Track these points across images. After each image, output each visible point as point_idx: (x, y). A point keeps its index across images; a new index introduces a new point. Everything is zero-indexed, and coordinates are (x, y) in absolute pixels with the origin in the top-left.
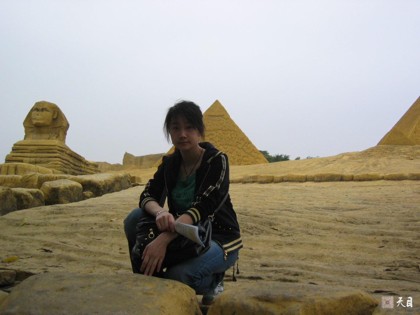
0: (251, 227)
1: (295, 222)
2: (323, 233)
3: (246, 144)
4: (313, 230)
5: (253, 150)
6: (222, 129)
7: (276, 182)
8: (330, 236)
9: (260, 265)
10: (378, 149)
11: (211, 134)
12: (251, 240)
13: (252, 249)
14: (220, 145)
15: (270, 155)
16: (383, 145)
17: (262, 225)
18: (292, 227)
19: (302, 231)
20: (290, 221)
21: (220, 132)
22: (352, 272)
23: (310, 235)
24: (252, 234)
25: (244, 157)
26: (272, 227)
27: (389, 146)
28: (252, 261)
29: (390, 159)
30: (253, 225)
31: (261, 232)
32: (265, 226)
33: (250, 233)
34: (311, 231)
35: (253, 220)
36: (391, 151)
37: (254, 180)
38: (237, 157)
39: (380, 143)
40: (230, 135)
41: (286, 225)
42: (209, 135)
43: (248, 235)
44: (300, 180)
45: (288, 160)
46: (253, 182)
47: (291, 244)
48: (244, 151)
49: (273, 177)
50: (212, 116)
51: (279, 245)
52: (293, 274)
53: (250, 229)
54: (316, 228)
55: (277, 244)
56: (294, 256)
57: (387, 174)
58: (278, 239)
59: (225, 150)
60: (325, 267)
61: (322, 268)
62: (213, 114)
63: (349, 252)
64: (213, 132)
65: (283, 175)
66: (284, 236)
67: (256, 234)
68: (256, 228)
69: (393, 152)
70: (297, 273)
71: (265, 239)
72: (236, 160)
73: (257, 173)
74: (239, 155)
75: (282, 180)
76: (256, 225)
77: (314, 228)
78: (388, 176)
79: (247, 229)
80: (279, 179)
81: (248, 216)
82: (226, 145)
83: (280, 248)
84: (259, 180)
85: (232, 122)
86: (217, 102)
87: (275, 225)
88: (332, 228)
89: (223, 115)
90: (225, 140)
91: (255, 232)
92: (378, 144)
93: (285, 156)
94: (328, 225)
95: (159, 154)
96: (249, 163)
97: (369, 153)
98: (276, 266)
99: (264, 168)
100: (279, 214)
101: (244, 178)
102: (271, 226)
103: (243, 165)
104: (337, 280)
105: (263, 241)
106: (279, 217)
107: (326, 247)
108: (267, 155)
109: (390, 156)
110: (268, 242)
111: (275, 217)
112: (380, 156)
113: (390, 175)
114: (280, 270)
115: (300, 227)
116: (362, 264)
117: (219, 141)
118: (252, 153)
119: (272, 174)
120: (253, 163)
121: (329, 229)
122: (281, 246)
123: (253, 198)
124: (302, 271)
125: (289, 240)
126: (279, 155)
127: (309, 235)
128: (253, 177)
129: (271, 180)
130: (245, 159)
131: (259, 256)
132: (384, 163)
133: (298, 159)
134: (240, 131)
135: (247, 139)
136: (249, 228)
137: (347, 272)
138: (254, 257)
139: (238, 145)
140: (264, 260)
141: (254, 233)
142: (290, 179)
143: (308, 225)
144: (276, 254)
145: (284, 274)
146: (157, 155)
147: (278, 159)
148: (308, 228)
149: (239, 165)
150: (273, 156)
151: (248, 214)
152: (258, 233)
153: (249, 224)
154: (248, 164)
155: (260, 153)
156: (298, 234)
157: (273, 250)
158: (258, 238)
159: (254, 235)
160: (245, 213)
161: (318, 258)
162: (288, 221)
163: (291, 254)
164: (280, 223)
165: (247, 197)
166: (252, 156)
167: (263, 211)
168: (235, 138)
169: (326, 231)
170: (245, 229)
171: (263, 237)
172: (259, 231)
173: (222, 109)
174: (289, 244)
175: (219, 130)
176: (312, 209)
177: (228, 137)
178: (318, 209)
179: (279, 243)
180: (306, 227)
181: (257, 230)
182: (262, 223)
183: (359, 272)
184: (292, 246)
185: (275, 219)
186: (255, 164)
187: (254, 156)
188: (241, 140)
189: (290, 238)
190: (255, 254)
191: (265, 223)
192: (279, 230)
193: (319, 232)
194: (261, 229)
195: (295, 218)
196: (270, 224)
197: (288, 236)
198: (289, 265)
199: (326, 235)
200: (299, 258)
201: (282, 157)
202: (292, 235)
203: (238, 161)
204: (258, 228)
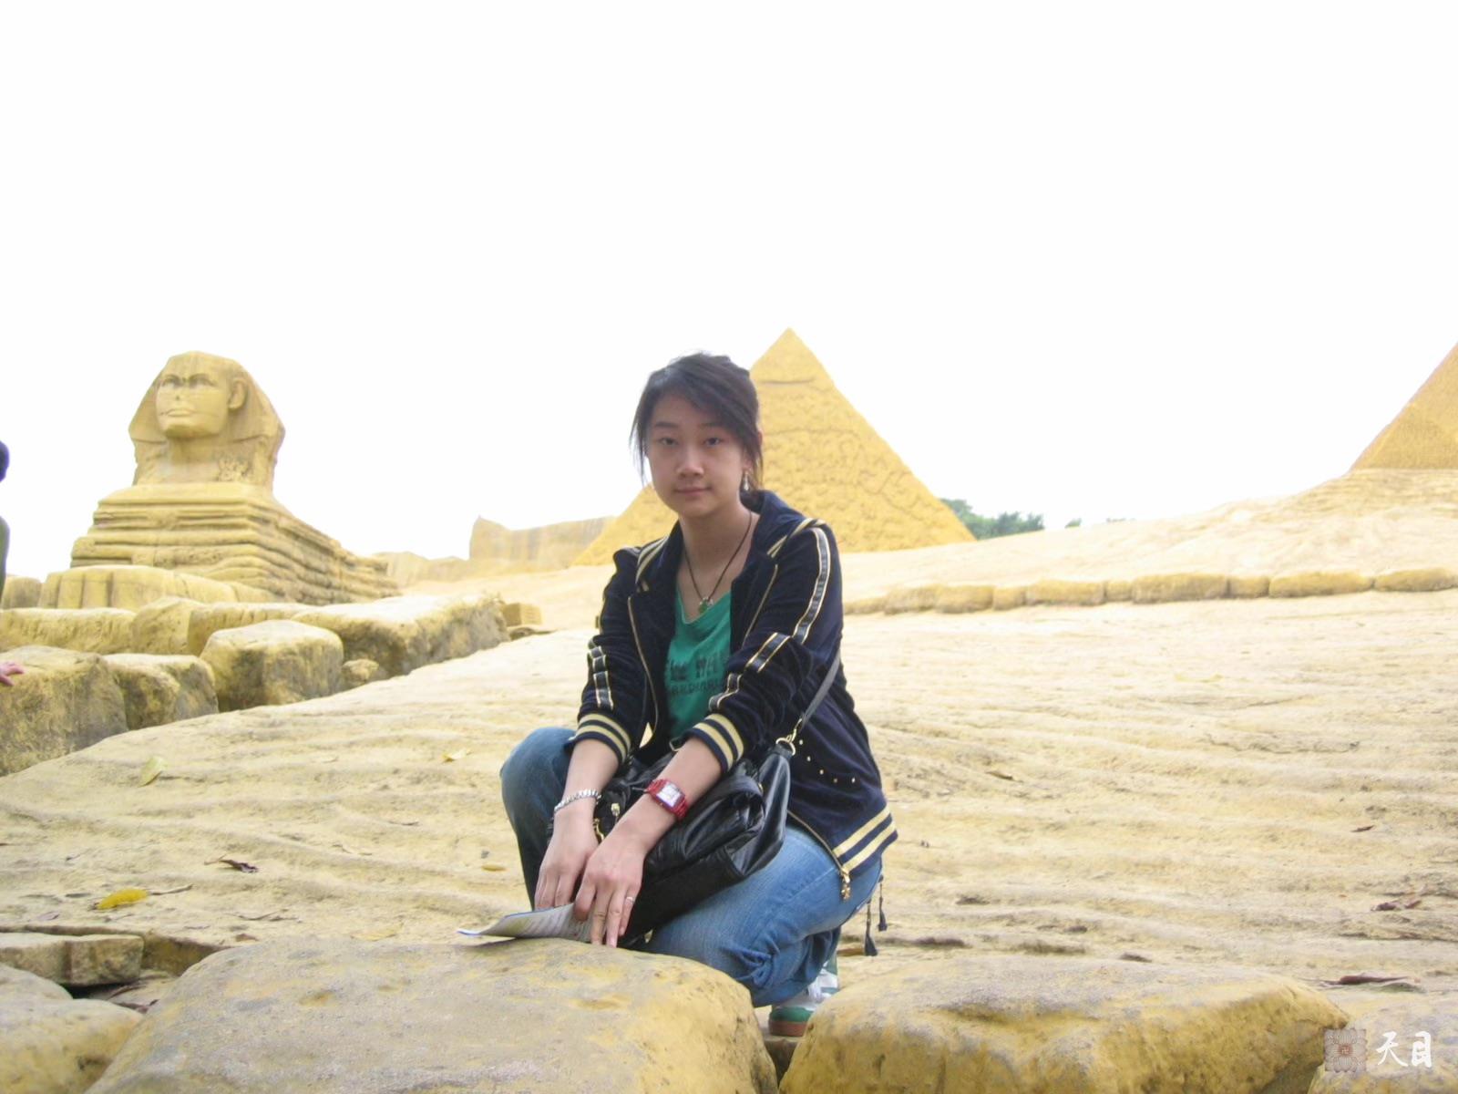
0: (923, 770)
1: (1070, 751)
2: (1165, 784)
3: (894, 478)
4: (1133, 778)
5: (918, 498)
6: (808, 429)
7: (1000, 608)
8: (1189, 797)
9: (957, 899)
10: (1352, 483)
11: (772, 447)
12: (923, 814)
13: (928, 846)
14: (803, 481)
15: (976, 512)
16: (1371, 471)
17: (960, 762)
18: (1061, 766)
19: (1096, 782)
20: (1052, 747)
21: (804, 437)
22: (1266, 916)
23: (1122, 794)
24: (927, 795)
25: (887, 521)
26: (994, 768)
27: (1392, 472)
28: (930, 885)
29: (1395, 517)
30: (929, 763)
31: (957, 786)
32: (969, 766)
33: (921, 791)
34: (1124, 779)
35: (928, 745)
36: (1398, 490)
37: (926, 602)
38: (863, 522)
39: (1361, 463)
40: (837, 448)
41: (1040, 760)
43: (914, 797)
44: (1084, 597)
45: (1041, 528)
46: (923, 609)
47: (1058, 827)
48: (889, 500)
49: (990, 591)
50: (774, 383)
51: (1018, 829)
52: (1067, 927)
53: (918, 776)
54: (1144, 768)
55: (1013, 827)
56: (1068, 867)
57: (1387, 572)
58: (1017, 808)
59: (822, 498)
60: (1176, 902)
61: (1163, 905)
62: (777, 376)
63: (1256, 850)
64: (778, 439)
65: (1024, 583)
66: (1036, 800)
67: (940, 795)
68: (938, 772)
69: (1406, 493)
70: (1082, 925)
71: (968, 809)
72: (861, 532)
73: (934, 577)
74: (872, 514)
75: (1021, 601)
77: (1133, 768)
78: (1390, 576)
79: (909, 777)
80: (1011, 599)
81: (910, 732)
82: (825, 481)
83: (1022, 840)
84: (942, 600)
85: (841, 401)
86: (789, 337)
87: (1003, 761)
88: (1195, 768)
89: (812, 380)
90: (821, 464)
91: (938, 788)
93: (1030, 516)
94: (1182, 757)
95: (593, 520)
96: (906, 541)
97: (1319, 498)
98: (1012, 901)
99: (958, 558)
100: (1016, 724)
101: (889, 596)
102: (989, 763)
103: (884, 550)
104: (1214, 945)
105: (965, 818)
106: (1016, 733)
107: (1177, 834)
108: (967, 513)
109: (1397, 508)
110: (980, 820)
111: (999, 733)
112: (1360, 509)
113: (1396, 573)
114: (1025, 914)
115: (1086, 766)
116: (1300, 889)
117: (798, 470)
118: (917, 509)
119: (988, 578)
121: (1188, 771)
122: (1028, 834)
123: (924, 668)
124: (1097, 916)
125: (1052, 811)
126: (1010, 512)
127: (1117, 795)
128: (922, 592)
129: (985, 602)
130: (891, 528)
131: (951, 870)
132: (1376, 531)
133: (1075, 524)
134: (871, 433)
135: (898, 461)
136: (914, 775)
137: (1249, 917)
138: (936, 873)
139: (866, 480)
140: (970, 882)
141: (932, 791)
142: (1048, 597)
143: (1114, 761)
144: (1009, 862)
145: (1039, 928)
146: (586, 522)
147: (1005, 526)
148: (1114, 768)
149: (872, 549)
150: (987, 516)
151: (909, 727)
152: (947, 791)
153: (916, 760)
154: (902, 547)
155: (942, 506)
156: (1081, 790)
157: (1000, 848)
158: (946, 808)
159: (934, 796)
160: (900, 722)
161: (1152, 870)
162: (1045, 747)
163: (1061, 858)
164: (1023, 756)
165: (904, 665)
166: (915, 517)
167: (962, 715)
168: (855, 458)
169: (1177, 777)
170: (902, 777)
171: (964, 803)
172: (951, 782)
173: (808, 358)
174: (1053, 825)
175: (797, 429)
176: (1126, 705)
177: (831, 456)
178: (1149, 704)
179: (1017, 823)
180: (1109, 766)
181: (942, 779)
182: (960, 756)
183: (1290, 916)
184: (1063, 833)
185: (1003, 740)
186: (926, 545)
187: (921, 519)
188: (875, 463)
189: (1056, 804)
190: (938, 862)
191: (968, 756)
192: (1015, 778)
193: (1151, 784)
194: (956, 774)
195: (1070, 738)
196: (986, 760)
197: (1049, 797)
198: (1055, 898)
199: (1175, 792)
200: (1088, 871)
201: (1021, 520)
202: (1059, 796)
203: (866, 537)
204: (945, 772)
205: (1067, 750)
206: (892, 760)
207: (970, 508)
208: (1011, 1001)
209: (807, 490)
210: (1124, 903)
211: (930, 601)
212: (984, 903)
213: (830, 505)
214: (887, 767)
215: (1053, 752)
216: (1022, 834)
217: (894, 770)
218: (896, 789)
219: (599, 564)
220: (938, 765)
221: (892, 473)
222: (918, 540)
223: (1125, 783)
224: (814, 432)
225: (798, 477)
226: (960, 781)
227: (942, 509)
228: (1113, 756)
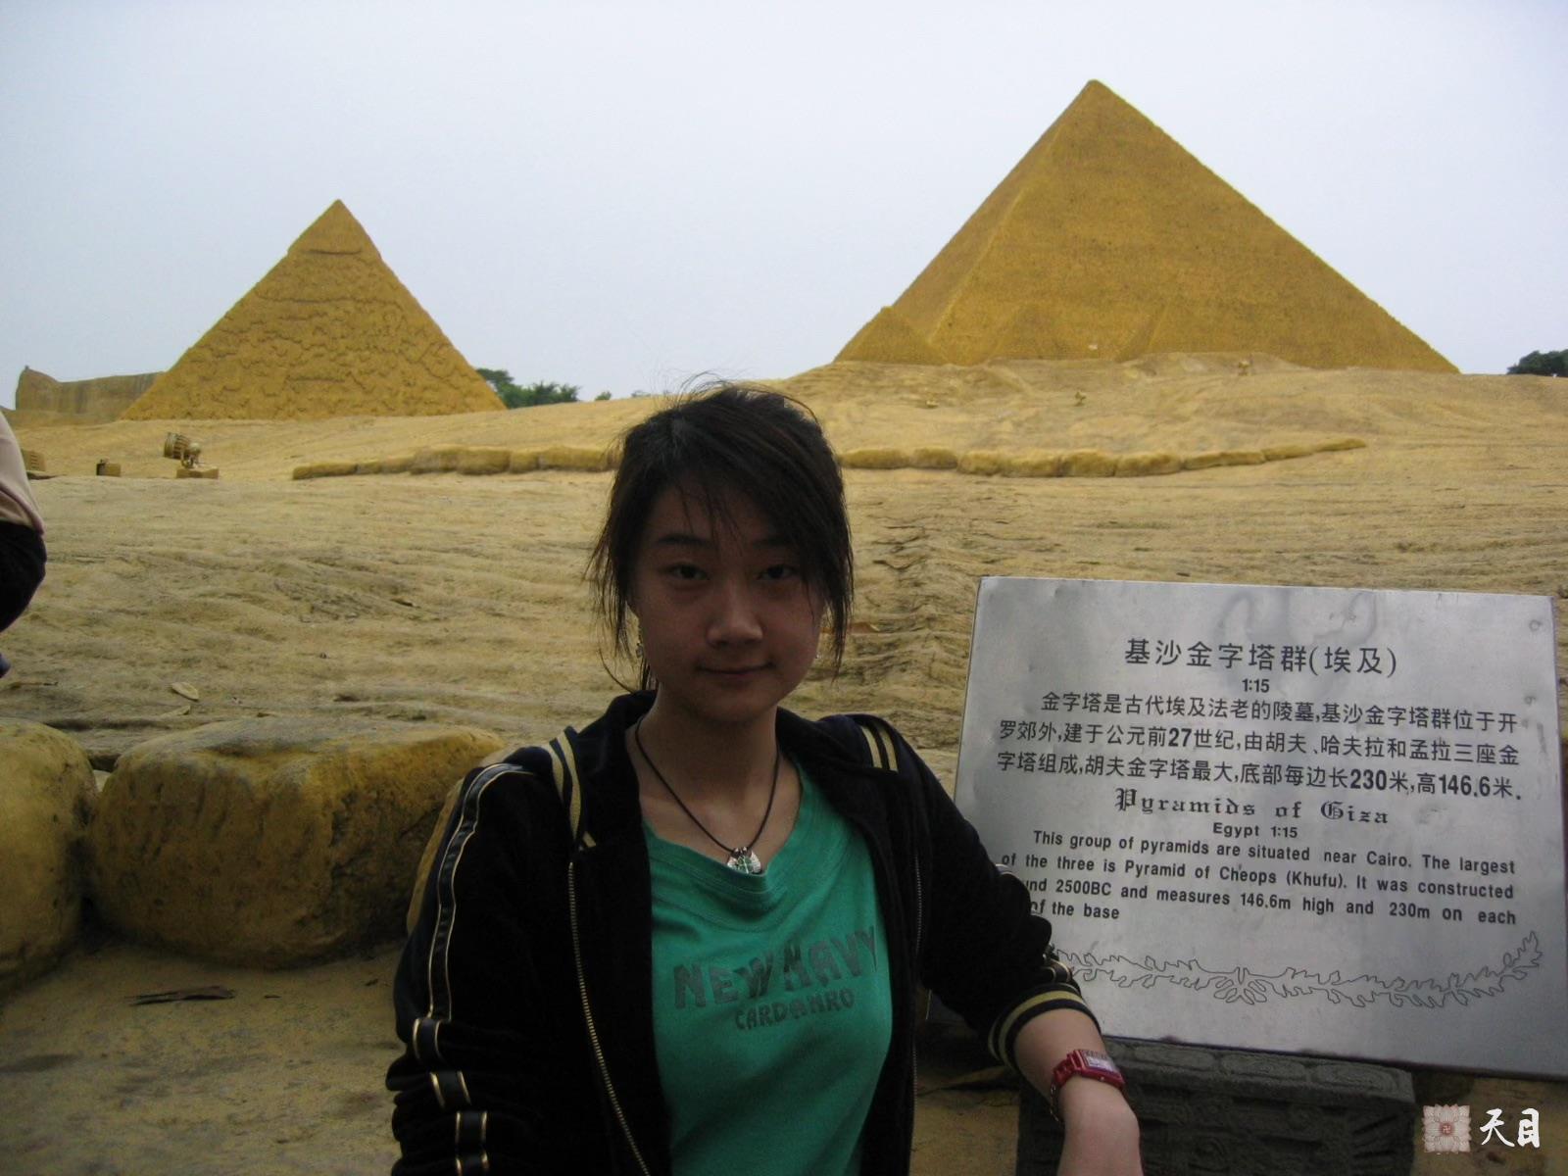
0: (338, 597)
1: (466, 584)
2: (533, 610)
3: (434, 349)
4: (509, 605)
5: (456, 368)
6: (353, 298)
7: (516, 471)
8: (548, 621)
9: (335, 698)
10: (834, 372)
11: (318, 314)
12: (327, 632)
13: (325, 657)
14: (347, 348)
15: (517, 382)
16: (851, 363)
17: (371, 591)
18: (454, 596)
19: (479, 608)
20: (452, 581)
21: (350, 306)
22: (568, 707)
23: (498, 618)
24: (337, 618)
25: (425, 389)
26: (399, 597)
27: (869, 365)
28: (317, 687)
29: (867, 404)
30: (345, 591)
31: (363, 610)
32: (379, 594)
33: (333, 614)
34: (502, 606)
35: (348, 577)
36: (872, 381)
37: (448, 464)
38: (403, 389)
39: (843, 355)
40: (381, 318)
41: (439, 591)
42: (310, 317)
43: (325, 619)
44: (591, 464)
45: (574, 400)
46: (446, 470)
47: (435, 642)
48: (428, 369)
49: (507, 455)
50: (323, 252)
51: (403, 644)
52: (411, 717)
53: (333, 602)
54: (522, 598)
55: (399, 643)
56: (434, 673)
57: (853, 451)
58: (407, 627)
59: (365, 364)
60: (503, 698)
61: (492, 700)
62: (326, 246)
63: (584, 660)
64: (325, 307)
65: (539, 449)
66: (426, 622)
67: (347, 617)
68: (351, 599)
69: (879, 383)
70: (423, 714)
71: (367, 629)
72: (400, 397)
73: (459, 441)
74: (411, 381)
75: (535, 465)
76: (353, 592)
77: (513, 598)
78: (855, 455)
79: (325, 602)
80: (525, 462)
81: (338, 566)
82: (368, 348)
83: (403, 654)
84: (464, 463)
85: (386, 274)
86: (338, 208)
87: (407, 591)
88: (561, 598)
89: (359, 252)
90: (365, 332)
91: (347, 612)
92: (840, 357)
93: (564, 390)
94: (553, 589)
95: (144, 375)
96: (442, 408)
97: (806, 384)
98: (378, 699)
99: (483, 424)
100: (430, 562)
101: (415, 458)
102: (395, 593)
103: (423, 415)
104: (515, 728)
105: (361, 635)
106: (426, 569)
107: (528, 649)
108: (506, 384)
109: (870, 396)
110: (373, 637)
111: (412, 568)
112: (839, 396)
113: (860, 453)
114: (380, 707)
115: (477, 595)
116: (604, 689)
117: (343, 337)
118: (454, 379)
119: (505, 444)
120: (454, 409)
121: (555, 600)
122: (409, 648)
123: (379, 516)
124: (436, 708)
125: (435, 630)
126: (546, 384)
127: (494, 618)
128: (444, 454)
129: (502, 466)
130: (428, 395)
131: (339, 675)
132: (849, 416)
133: (605, 397)
134: (413, 306)
135: (438, 332)
136: (329, 601)
137: (554, 710)
138: (326, 678)
139: (407, 349)
140: (351, 684)
141: (342, 614)
142: (560, 462)
143: (498, 592)
144: (387, 669)
145: (389, 717)
146: (136, 377)
147: (542, 396)
148: (497, 598)
149: (411, 414)
150: (525, 387)
151: (337, 562)
152: (353, 614)
153: (333, 589)
154: (439, 413)
155: (478, 376)
156: (465, 614)
157: (382, 658)
158: (349, 627)
159: (343, 618)
160: (330, 558)
161: (496, 675)
162: (447, 580)
163: (428, 666)
164: (425, 587)
165: (364, 513)
166: (451, 386)
167: (388, 553)
168: (398, 328)
169: (546, 606)
170: (319, 603)
171: (365, 624)
172: (359, 607)
173: (356, 230)
174: (431, 641)
175: (344, 298)
176: (531, 549)
177: (374, 324)
178: (552, 548)
179: (403, 640)
180: (495, 596)
181: (353, 604)
182: (372, 586)
183: (585, 708)
184: (438, 647)
185: (414, 574)
186: (461, 412)
187: (457, 388)
188: (416, 334)
189: (440, 625)
190: (329, 669)
191: (379, 587)
192: (414, 604)
193: (523, 610)
194: (366, 601)
195: (470, 574)
196: (393, 590)
197: (437, 620)
198: (412, 695)
199: (539, 617)
200: (448, 677)
201: (555, 392)
202: (446, 619)
203: (406, 403)
204: (356, 599)
205: (464, 582)
206: (313, 589)
207: (511, 379)
208: (258, 741)
209: (350, 356)
210: (462, 698)
211: (454, 463)
212: (358, 700)
213: (373, 371)
214: (308, 594)
215: (451, 584)
216: (405, 648)
217: (313, 597)
218: (312, 612)
219: (145, 419)
220: (351, 594)
221: (432, 344)
222: (454, 408)
223: (501, 610)
224: (359, 301)
225: (342, 343)
226: (366, 607)
227: (477, 380)
228: (499, 588)
